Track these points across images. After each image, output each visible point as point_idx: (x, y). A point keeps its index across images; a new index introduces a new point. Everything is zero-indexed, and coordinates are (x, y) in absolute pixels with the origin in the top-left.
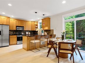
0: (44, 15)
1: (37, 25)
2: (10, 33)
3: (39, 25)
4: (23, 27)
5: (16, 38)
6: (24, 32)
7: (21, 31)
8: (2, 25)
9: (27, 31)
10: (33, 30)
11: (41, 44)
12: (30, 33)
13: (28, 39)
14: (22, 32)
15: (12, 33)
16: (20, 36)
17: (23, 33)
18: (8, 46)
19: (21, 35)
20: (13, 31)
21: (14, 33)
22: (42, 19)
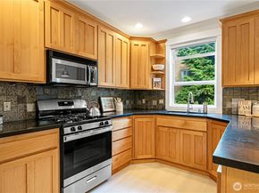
10: (142, 87)
15: (7, 106)
20: (19, 93)
21: (26, 107)
22: (220, 20)
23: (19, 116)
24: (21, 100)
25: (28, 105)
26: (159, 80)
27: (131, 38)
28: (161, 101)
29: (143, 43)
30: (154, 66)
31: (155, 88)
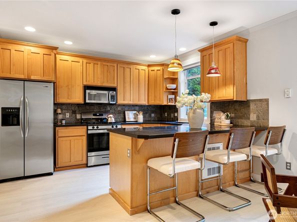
0: (214, 24)
1: (174, 80)
2: (60, 117)
3: (183, 79)
4: (114, 89)
5: (85, 138)
6: (119, 112)
7: (103, 108)
8: (24, 80)
9: (132, 107)
10: (158, 103)
11: (205, 175)
12: (141, 118)
13: (135, 150)
14: (107, 112)
15: (68, 115)
16: (102, 129)
17: (111, 118)
18: (50, 174)
19: (106, 123)
20: (73, 108)
21: (76, 116)
22: (199, 51)
23: (73, 120)
24: (74, 112)
25: (77, 115)
26: (173, 96)
27: (149, 66)
28: (176, 115)
29: (159, 68)
30: (167, 85)
31: (169, 104)
